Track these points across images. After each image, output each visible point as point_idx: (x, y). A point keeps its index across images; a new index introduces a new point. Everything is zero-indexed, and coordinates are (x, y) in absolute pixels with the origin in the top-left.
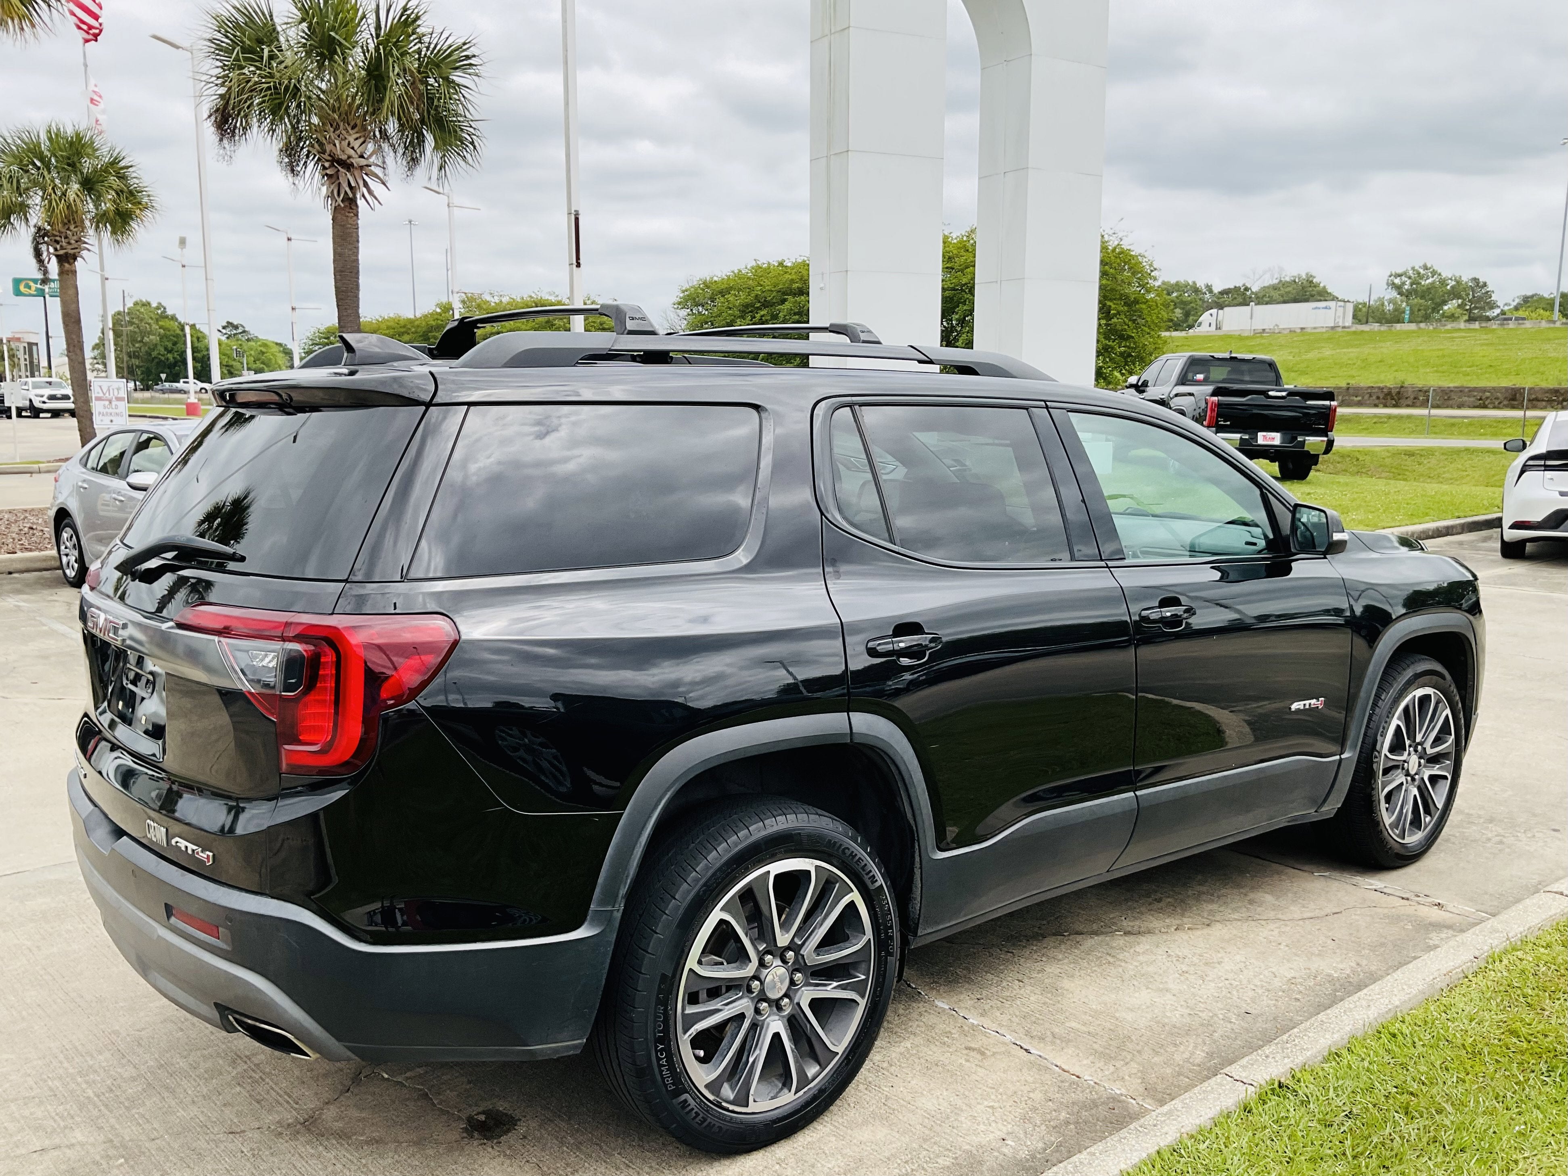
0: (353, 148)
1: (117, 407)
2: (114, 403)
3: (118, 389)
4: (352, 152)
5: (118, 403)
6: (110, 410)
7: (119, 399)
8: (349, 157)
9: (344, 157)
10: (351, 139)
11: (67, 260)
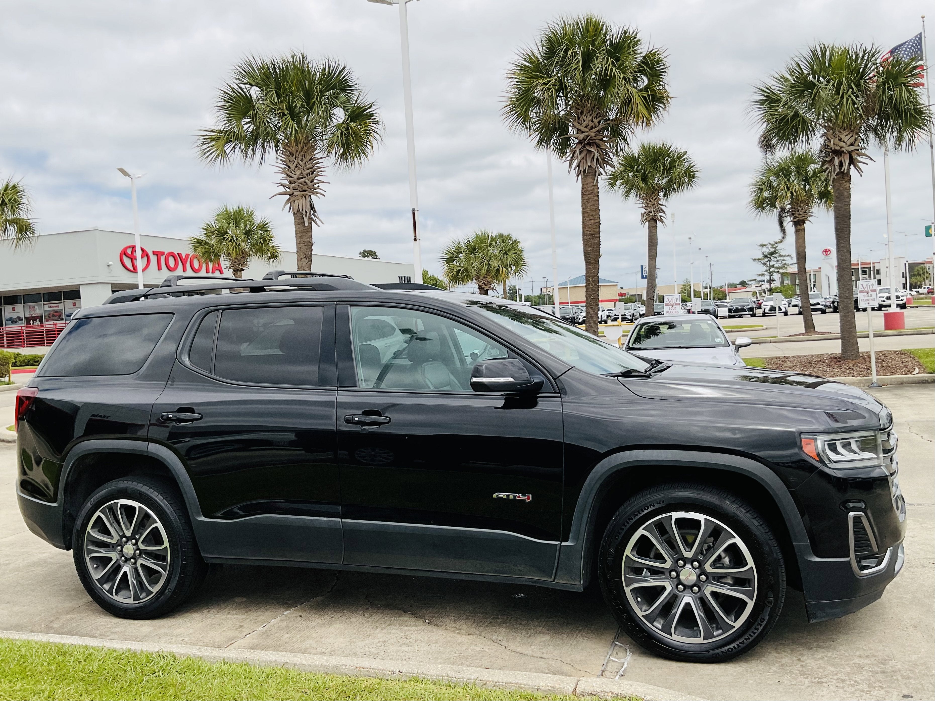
0: (844, 142)
1: (675, 308)
2: (674, 307)
3: (677, 299)
4: (842, 144)
5: (676, 306)
6: (672, 310)
7: (676, 304)
8: (841, 147)
9: (838, 148)
10: (842, 136)
11: (799, 224)
